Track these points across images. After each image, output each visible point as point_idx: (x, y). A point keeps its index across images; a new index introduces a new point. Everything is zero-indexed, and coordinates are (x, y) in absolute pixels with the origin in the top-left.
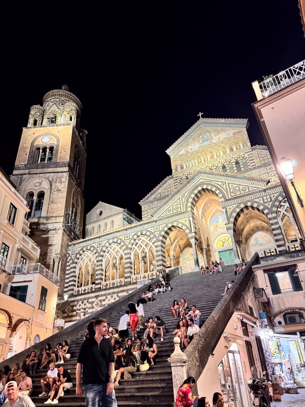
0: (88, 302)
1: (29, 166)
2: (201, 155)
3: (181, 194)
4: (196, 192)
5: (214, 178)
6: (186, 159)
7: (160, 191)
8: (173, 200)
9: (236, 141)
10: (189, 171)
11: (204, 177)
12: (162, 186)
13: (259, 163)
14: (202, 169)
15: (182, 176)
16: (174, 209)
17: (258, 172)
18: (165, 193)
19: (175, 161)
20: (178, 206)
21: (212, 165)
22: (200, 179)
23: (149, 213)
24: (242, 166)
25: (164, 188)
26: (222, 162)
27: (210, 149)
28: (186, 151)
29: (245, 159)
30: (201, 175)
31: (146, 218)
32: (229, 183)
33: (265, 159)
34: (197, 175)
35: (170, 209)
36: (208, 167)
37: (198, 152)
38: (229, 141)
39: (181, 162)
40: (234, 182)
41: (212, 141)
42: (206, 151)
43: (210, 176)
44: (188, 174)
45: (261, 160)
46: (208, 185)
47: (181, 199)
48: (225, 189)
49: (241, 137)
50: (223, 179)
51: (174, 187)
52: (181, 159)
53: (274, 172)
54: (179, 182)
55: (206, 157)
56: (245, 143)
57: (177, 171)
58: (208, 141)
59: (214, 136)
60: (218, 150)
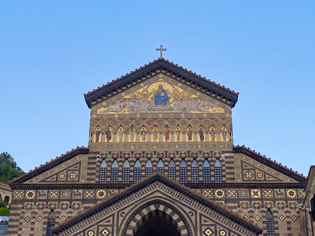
2: (149, 126)
3: (118, 207)
4: (145, 212)
5: (179, 197)
6: (120, 124)
7: (56, 170)
8: (101, 215)
9: (213, 125)
10: (121, 150)
11: (163, 188)
12: (64, 161)
13: (241, 177)
14: (145, 154)
15: (106, 154)
16: (100, 231)
17: (236, 193)
18: (67, 176)
19: (98, 120)
20: (108, 228)
21: (164, 153)
22: (155, 190)
23: (25, 209)
24: (213, 173)
25: (67, 167)
26: (181, 153)
27: (167, 123)
28: (123, 108)
29: (221, 162)
30: (159, 184)
31: (18, 218)
32: (201, 215)
33: (250, 174)
34: (153, 182)
35: (94, 230)
36: (156, 154)
37: (144, 119)
38: (201, 119)
39: (109, 126)
40: (210, 215)
41: (173, 109)
42: (158, 122)
43: (173, 192)
44: (119, 154)
45: (244, 173)
46: (167, 206)
47: (116, 217)
48: (194, 223)
49: (221, 120)
50: (193, 204)
51: (87, 170)
52: (110, 120)
53: (260, 202)
54: (99, 164)
55: (155, 134)
56: (224, 133)
57: (98, 141)
58: (165, 104)
59: (178, 101)
60: (179, 129)
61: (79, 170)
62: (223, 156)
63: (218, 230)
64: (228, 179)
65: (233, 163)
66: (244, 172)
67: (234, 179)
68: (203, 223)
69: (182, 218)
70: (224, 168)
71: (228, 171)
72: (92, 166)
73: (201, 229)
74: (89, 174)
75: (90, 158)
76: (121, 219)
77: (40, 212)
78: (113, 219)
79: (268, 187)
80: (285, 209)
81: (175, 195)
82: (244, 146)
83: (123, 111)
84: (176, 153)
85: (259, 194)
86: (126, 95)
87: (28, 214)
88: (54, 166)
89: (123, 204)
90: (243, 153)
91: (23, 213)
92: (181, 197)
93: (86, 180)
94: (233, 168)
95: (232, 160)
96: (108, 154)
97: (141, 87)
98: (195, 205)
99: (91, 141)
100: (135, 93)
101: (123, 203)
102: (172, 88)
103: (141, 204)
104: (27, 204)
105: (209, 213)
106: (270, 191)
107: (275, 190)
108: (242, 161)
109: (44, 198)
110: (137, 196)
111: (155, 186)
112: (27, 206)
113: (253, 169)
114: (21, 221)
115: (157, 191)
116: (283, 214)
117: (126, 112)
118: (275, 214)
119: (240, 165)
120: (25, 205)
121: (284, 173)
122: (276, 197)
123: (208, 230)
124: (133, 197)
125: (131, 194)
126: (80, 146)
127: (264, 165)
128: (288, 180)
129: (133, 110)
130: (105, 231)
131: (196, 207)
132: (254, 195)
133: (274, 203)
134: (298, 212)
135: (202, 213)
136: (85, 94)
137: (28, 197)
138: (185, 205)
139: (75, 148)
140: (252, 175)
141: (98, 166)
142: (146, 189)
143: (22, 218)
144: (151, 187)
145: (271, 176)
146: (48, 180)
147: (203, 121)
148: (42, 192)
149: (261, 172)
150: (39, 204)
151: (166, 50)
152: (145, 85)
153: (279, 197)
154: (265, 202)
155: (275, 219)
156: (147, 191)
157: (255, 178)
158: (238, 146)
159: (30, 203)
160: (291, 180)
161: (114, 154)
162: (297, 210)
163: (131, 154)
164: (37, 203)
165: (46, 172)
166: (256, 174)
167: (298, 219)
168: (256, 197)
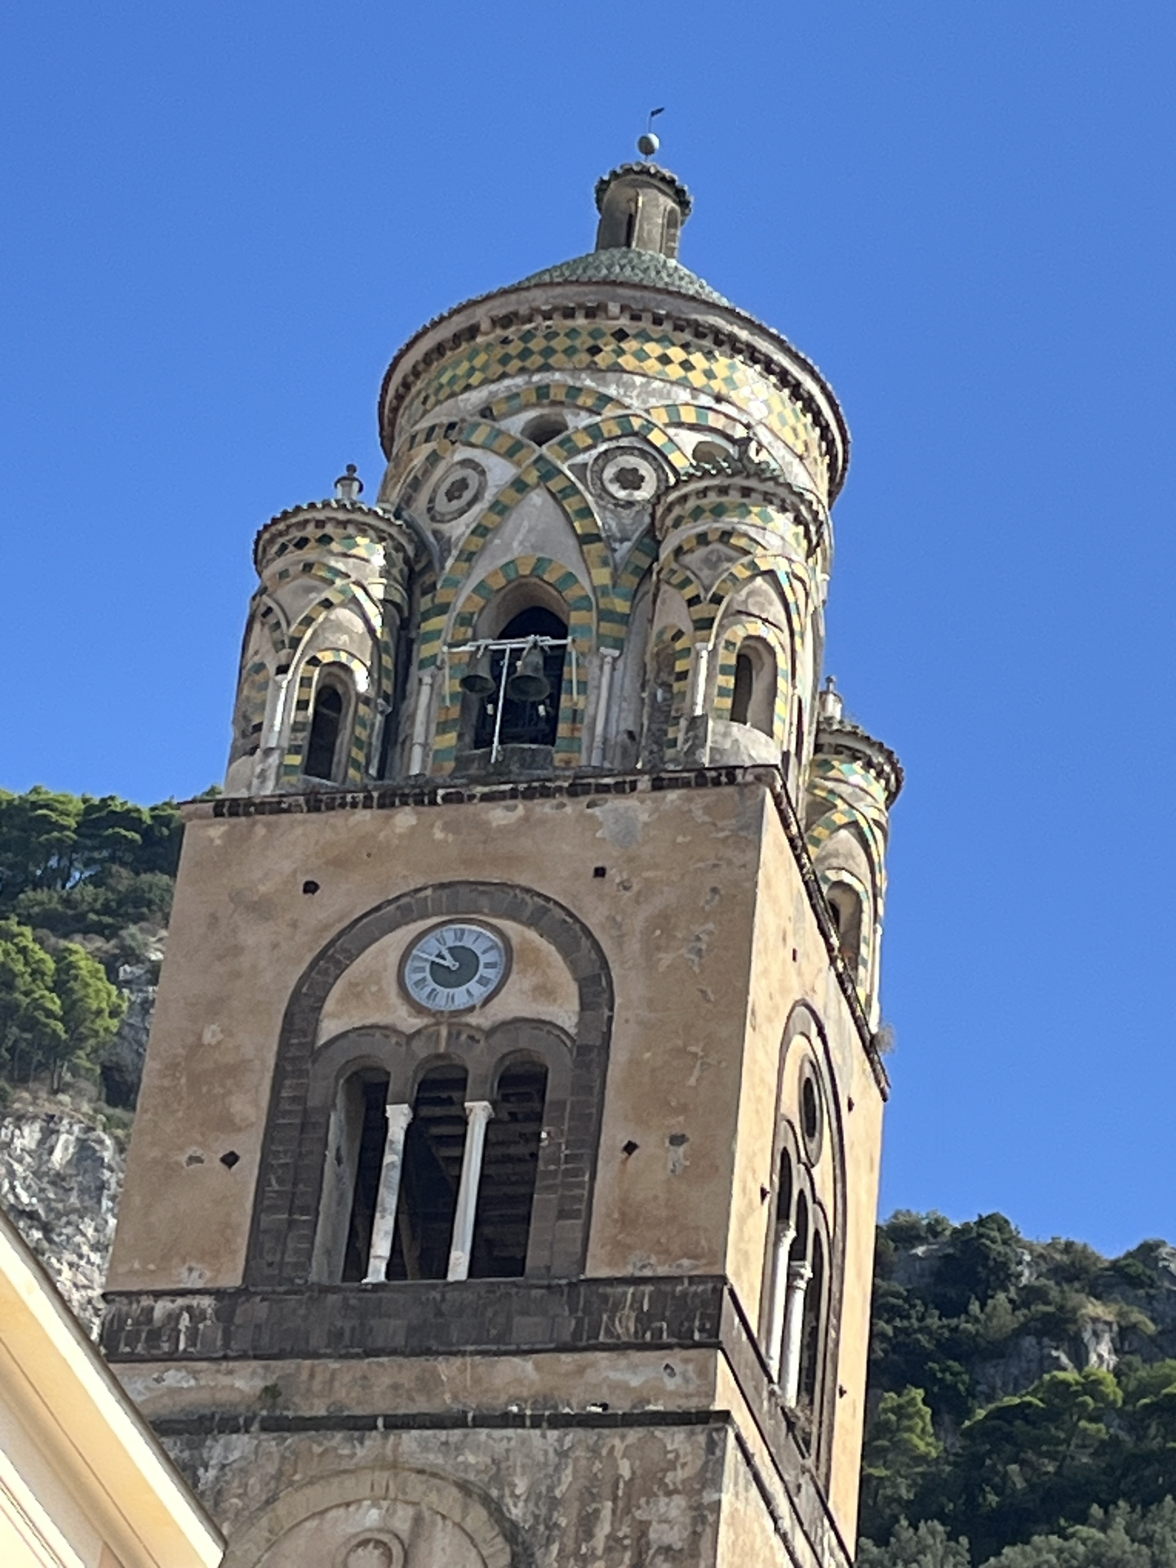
1: (260, 1309)
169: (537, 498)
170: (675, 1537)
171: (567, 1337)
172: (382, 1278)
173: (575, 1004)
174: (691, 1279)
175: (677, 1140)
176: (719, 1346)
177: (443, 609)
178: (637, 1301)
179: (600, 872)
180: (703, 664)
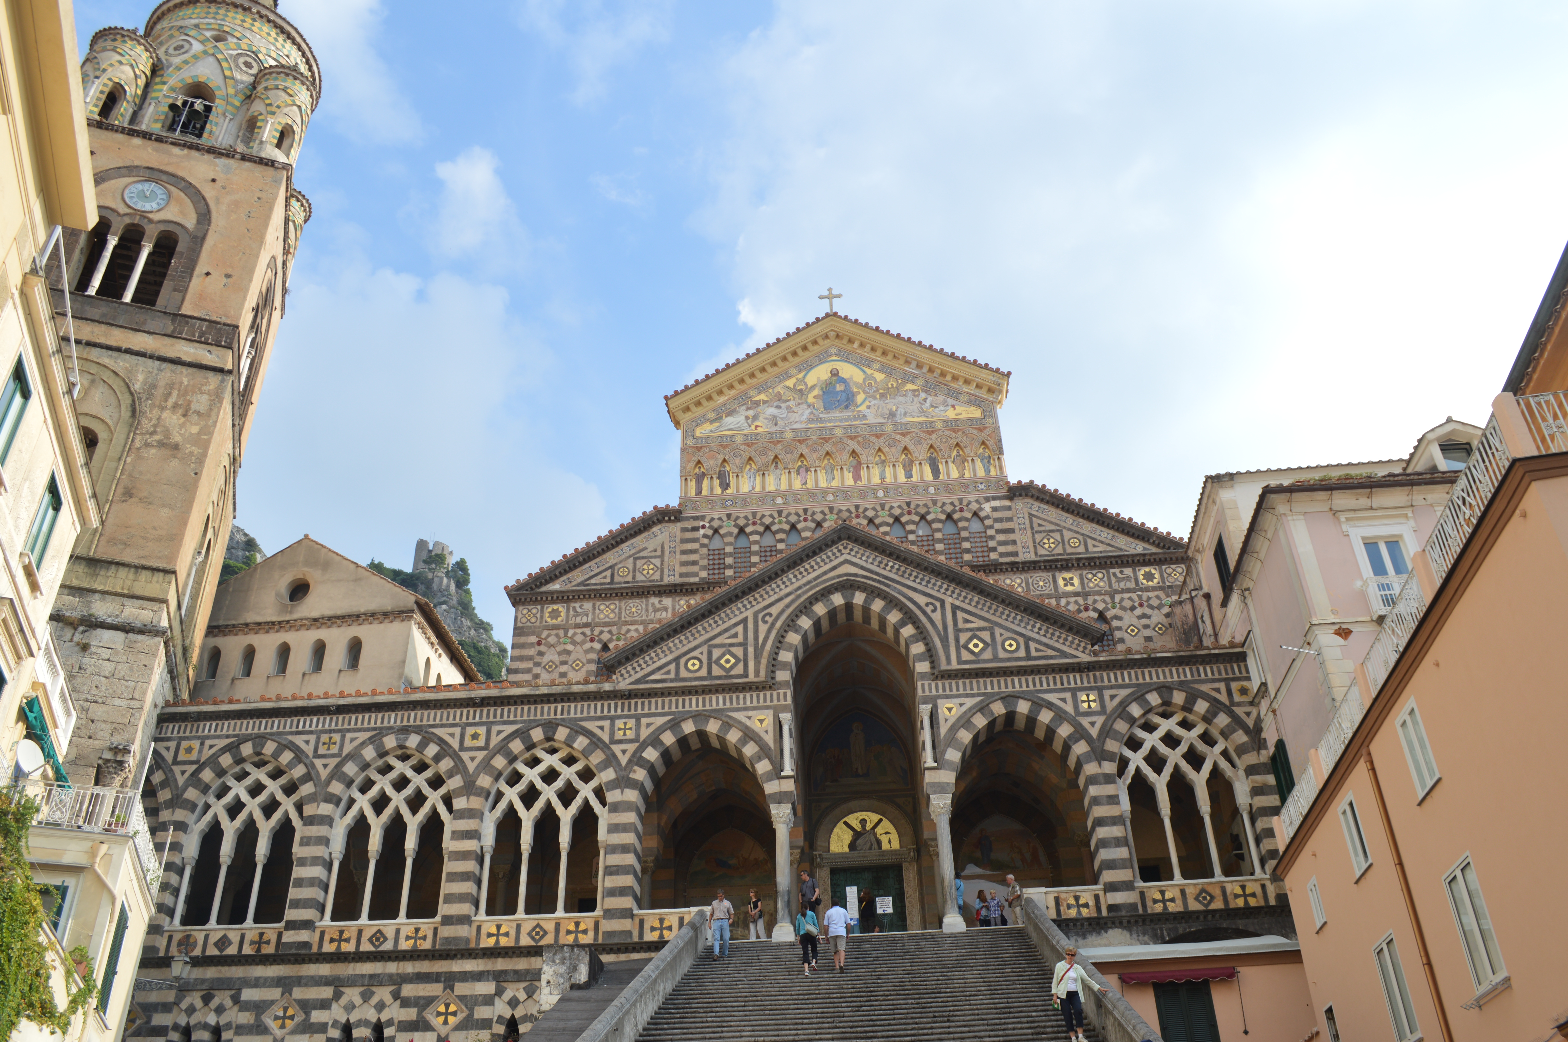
0: (236, 1000)
2: (815, 455)
3: (754, 603)
4: (820, 609)
5: (900, 573)
6: (747, 455)
7: (611, 558)
8: (716, 622)
9: (957, 445)
10: (755, 508)
11: (859, 556)
12: (627, 539)
13: (1032, 549)
14: (809, 513)
15: (720, 519)
16: (715, 657)
17: (1024, 585)
18: (634, 571)
19: (699, 449)
20: (733, 650)
21: (853, 510)
22: (841, 559)
23: (545, 645)
24: (966, 545)
25: (633, 551)
26: (892, 508)
27: (853, 445)
28: (753, 421)
29: (982, 520)
30: (850, 547)
31: (529, 665)
32: (955, 608)
33: (1052, 540)
34: (834, 542)
35: (700, 656)
36: (835, 511)
37: (799, 441)
38: (930, 433)
39: (724, 460)
40: (976, 607)
41: (864, 416)
42: (834, 444)
43: (885, 562)
44: (750, 517)
45: (1037, 541)
46: (873, 593)
47: (751, 626)
48: (940, 627)
49: (975, 432)
50: (934, 584)
51: (678, 556)
52: (725, 447)
53: (1080, 600)
54: (706, 541)
55: (830, 470)
56: (987, 461)
57: (700, 492)
58: (847, 407)
59: (875, 398)
60: (883, 458)
61: (662, 557)
62: (987, 507)
63: (999, 639)
64: (1002, 555)
65: (1010, 519)
66: (1038, 537)
67: (1016, 554)
68: (961, 625)
69: (909, 617)
70: (991, 532)
71: (1001, 537)
72: (689, 546)
73: (957, 640)
74: (684, 564)
75: (684, 530)
76: (763, 628)
77: (578, 653)
78: (745, 629)
79: (1095, 567)
80: (1138, 611)
81: (888, 568)
82: (1032, 482)
83: (753, 427)
84: (878, 508)
85: (1076, 581)
86: (759, 393)
87: (551, 656)
88: (604, 551)
89: (766, 596)
90: (1032, 497)
91: (541, 654)
92: (904, 572)
93: (677, 576)
94: (1012, 531)
95: (1008, 514)
96: (725, 518)
97: (791, 377)
98: (937, 588)
99: (686, 493)
100: (779, 389)
101: (767, 593)
102: (861, 373)
103: (810, 593)
104: (549, 636)
105: (974, 604)
106: (1100, 575)
107: (1112, 571)
108: (1031, 516)
109: (585, 620)
110: (799, 577)
111: (840, 551)
112: (549, 639)
113: (1058, 531)
114: (537, 670)
115: (846, 561)
116: (1135, 621)
117: (760, 430)
118: (1115, 623)
119: (1028, 522)
120: (543, 636)
121: (1128, 534)
122: (1115, 586)
123: (975, 641)
124: (790, 579)
125: (783, 571)
126: (661, 505)
127: (1081, 520)
128: (1138, 547)
129: (776, 425)
130: (728, 657)
131: (943, 590)
132: (1066, 585)
133: (1113, 598)
134: (1167, 615)
135: (957, 603)
136: (666, 398)
137: (549, 620)
138: (915, 590)
139: (649, 509)
140: (1057, 543)
141: (703, 546)
142: (819, 560)
143: (537, 664)
144: (830, 554)
145: (1102, 542)
146: (593, 581)
147: (934, 436)
148: (581, 607)
149: (1076, 535)
150: (575, 634)
151: (839, 296)
152: (800, 371)
153: (1122, 585)
154: (1090, 600)
155: (1118, 634)
156: (822, 564)
157: (1064, 549)
158: (1020, 482)
159: (555, 632)
160: (1145, 549)
161: (738, 518)
162: (1166, 610)
163: (776, 515)
164: (571, 633)
165: (587, 566)
166: (1066, 540)
167: (1170, 630)
168: (1069, 588)
169: (211, 59)
170: (202, 408)
171: (169, 332)
172: (94, 294)
173: (194, 221)
174: (225, 324)
175: (228, 276)
176: (231, 348)
177: (164, 83)
178: (200, 327)
179: (214, 180)
180: (269, 125)
